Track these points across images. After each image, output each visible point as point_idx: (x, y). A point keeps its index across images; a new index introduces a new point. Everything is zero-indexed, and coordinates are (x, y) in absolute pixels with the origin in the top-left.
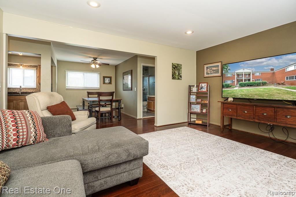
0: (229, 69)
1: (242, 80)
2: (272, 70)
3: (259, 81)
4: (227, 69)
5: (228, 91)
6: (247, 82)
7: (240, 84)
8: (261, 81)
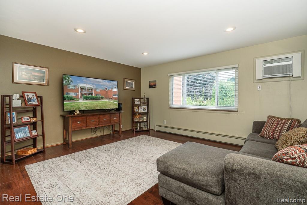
0: (71, 81)
1: (86, 94)
2: (106, 89)
3: (99, 96)
4: (68, 80)
5: (72, 103)
6: (90, 96)
7: (84, 97)
8: (100, 96)
